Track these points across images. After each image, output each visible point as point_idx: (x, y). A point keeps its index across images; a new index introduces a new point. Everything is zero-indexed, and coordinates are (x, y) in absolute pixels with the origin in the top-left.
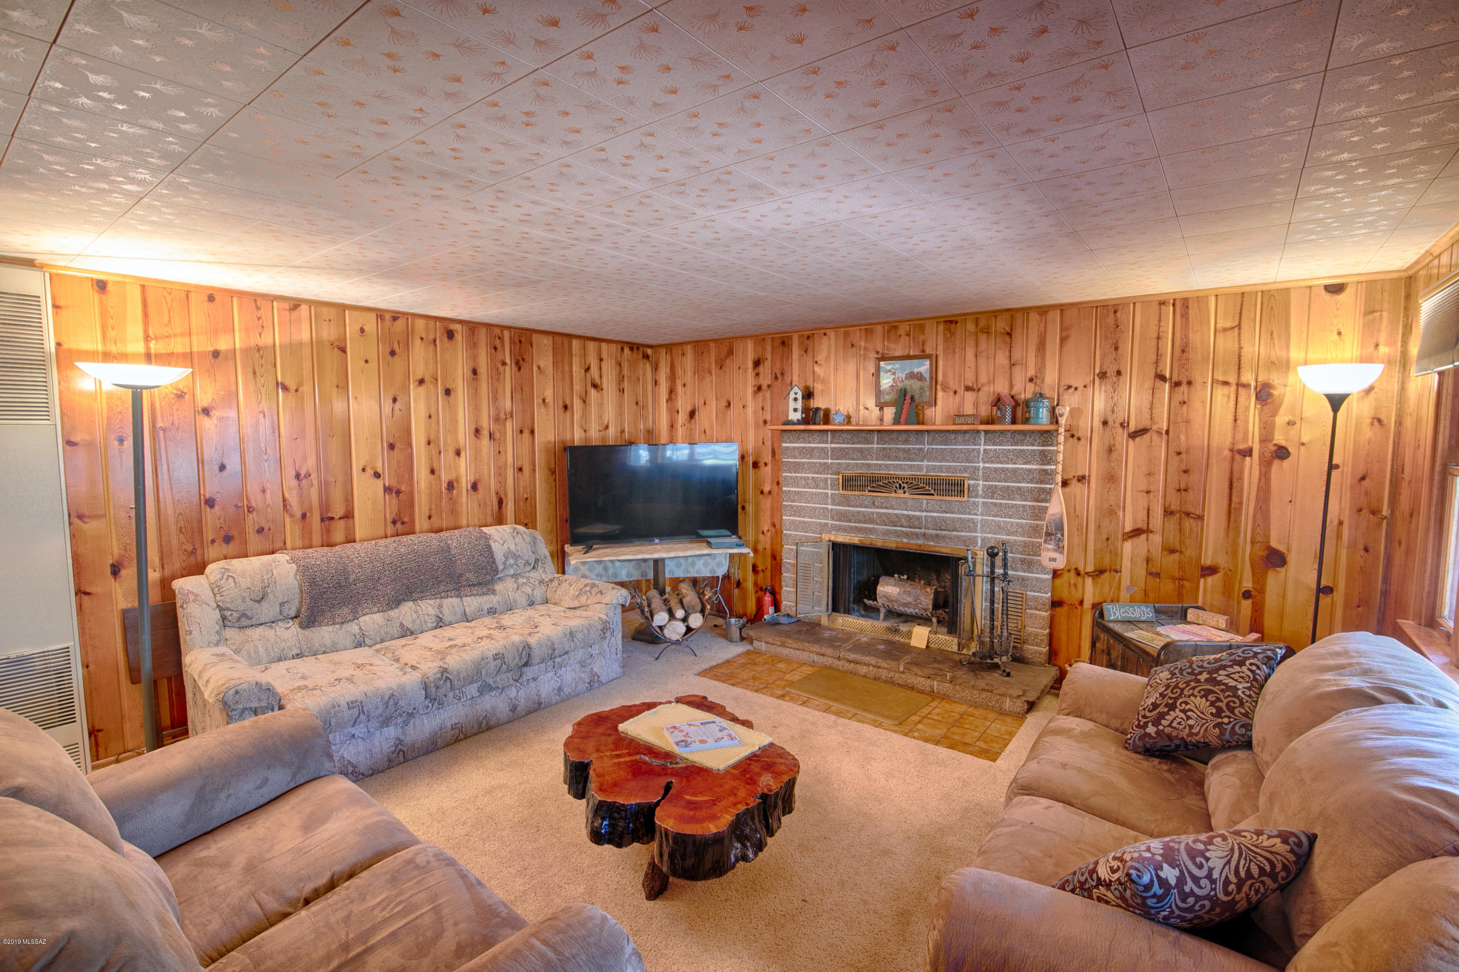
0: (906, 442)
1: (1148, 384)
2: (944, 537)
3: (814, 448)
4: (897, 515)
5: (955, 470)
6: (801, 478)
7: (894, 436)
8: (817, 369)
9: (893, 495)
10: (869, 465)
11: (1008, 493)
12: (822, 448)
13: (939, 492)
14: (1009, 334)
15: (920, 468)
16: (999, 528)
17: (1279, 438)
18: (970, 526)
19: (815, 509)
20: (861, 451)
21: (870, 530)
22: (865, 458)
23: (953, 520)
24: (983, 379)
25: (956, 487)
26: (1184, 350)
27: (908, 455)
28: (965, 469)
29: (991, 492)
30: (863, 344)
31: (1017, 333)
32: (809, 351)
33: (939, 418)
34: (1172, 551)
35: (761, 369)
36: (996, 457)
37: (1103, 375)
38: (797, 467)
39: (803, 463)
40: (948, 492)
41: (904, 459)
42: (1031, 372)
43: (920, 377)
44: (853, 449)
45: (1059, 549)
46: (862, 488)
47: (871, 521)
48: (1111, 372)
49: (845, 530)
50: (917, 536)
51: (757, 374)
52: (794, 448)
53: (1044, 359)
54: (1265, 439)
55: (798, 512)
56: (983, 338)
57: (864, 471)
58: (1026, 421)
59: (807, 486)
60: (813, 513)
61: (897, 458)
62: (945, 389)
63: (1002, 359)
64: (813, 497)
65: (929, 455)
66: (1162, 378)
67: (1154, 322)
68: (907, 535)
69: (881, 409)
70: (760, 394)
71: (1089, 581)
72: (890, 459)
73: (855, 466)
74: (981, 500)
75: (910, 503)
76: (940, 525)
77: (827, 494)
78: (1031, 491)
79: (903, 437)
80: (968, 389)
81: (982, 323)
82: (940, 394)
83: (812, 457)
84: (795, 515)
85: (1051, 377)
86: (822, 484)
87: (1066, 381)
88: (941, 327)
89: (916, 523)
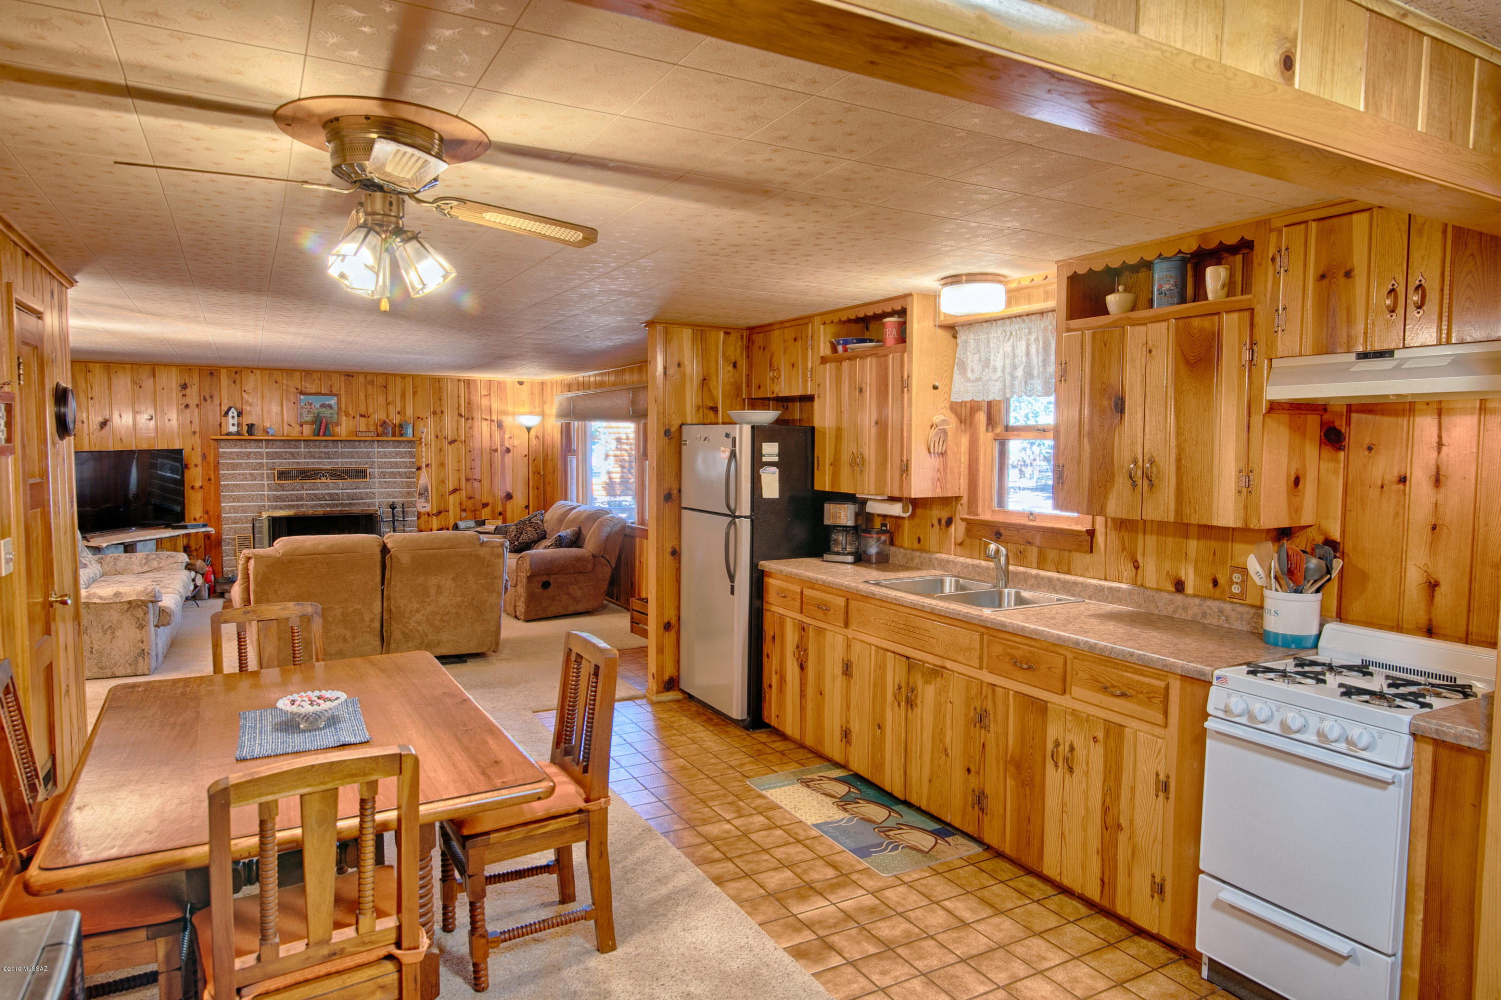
0: (326, 447)
1: (456, 418)
2: (355, 504)
3: (250, 453)
4: (322, 494)
5: (360, 463)
6: (240, 474)
7: (318, 443)
8: (245, 396)
9: (319, 481)
10: (298, 463)
11: (393, 475)
12: (258, 453)
13: (350, 477)
14: (385, 387)
15: (337, 463)
16: (389, 495)
17: (507, 444)
18: (372, 496)
19: (253, 495)
20: (292, 454)
21: (302, 506)
22: (295, 458)
23: (360, 493)
24: (371, 410)
25: (362, 474)
26: (469, 403)
27: (328, 456)
28: (367, 463)
29: (383, 474)
30: (285, 382)
31: (390, 387)
32: (237, 382)
33: (343, 434)
34: (470, 498)
35: (188, 391)
36: (385, 455)
37: (435, 413)
38: (235, 467)
39: (241, 464)
40: (357, 477)
41: (326, 458)
42: (398, 409)
43: (330, 407)
44: (285, 453)
45: (427, 501)
46: (295, 478)
47: (302, 499)
48: (438, 411)
49: (281, 508)
50: (337, 505)
51: (184, 396)
52: (231, 453)
53: (405, 402)
54: (502, 445)
55: (238, 499)
56: (370, 387)
57: (295, 466)
58: (401, 435)
59: (246, 479)
60: (251, 498)
61: (320, 458)
62: (347, 415)
63: (381, 400)
64: (250, 488)
65: (343, 455)
66: (460, 415)
67: (456, 389)
68: (329, 505)
69: (301, 426)
70: (188, 411)
71: (434, 518)
72: (314, 458)
73: (286, 464)
74: (376, 480)
75: (331, 485)
76: (351, 497)
77: (263, 484)
78: (405, 473)
79: (324, 444)
80: (362, 416)
81: (369, 378)
82: (344, 418)
83: (249, 458)
84: (234, 502)
85: (409, 412)
86: (259, 477)
87: (417, 415)
88: (343, 378)
89: (336, 497)
